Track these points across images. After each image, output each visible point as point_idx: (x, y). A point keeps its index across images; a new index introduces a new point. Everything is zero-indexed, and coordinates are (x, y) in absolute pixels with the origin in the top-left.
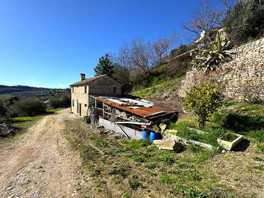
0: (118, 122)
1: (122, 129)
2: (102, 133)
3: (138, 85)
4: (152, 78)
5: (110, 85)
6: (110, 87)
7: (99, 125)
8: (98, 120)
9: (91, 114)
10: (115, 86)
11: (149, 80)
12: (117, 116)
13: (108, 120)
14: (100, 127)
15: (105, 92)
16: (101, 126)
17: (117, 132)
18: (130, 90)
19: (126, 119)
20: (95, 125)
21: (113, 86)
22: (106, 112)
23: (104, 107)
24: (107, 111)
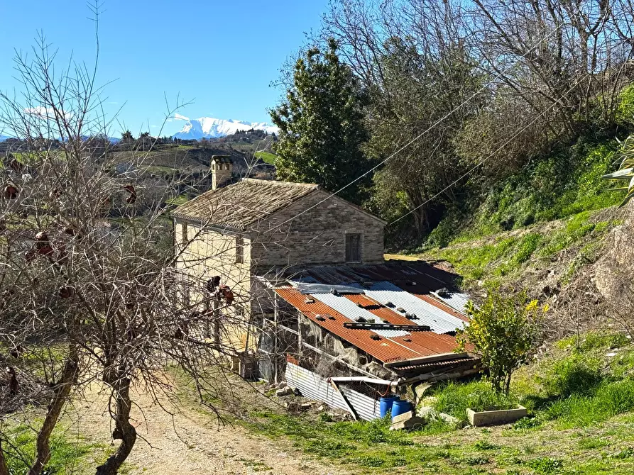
0: (337, 376)
1: (345, 398)
2: (292, 409)
3: (508, 187)
4: (583, 153)
5: (334, 227)
6: (334, 235)
7: (286, 385)
8: (284, 370)
9: (259, 345)
10: (353, 230)
11: (567, 165)
12: (335, 359)
13: (313, 370)
14: (290, 392)
15: (313, 256)
16: (290, 389)
17: (334, 407)
18: (465, 212)
19: (355, 368)
20: (274, 387)
21: (347, 229)
22: (307, 345)
23: (302, 324)
24: (311, 340)
